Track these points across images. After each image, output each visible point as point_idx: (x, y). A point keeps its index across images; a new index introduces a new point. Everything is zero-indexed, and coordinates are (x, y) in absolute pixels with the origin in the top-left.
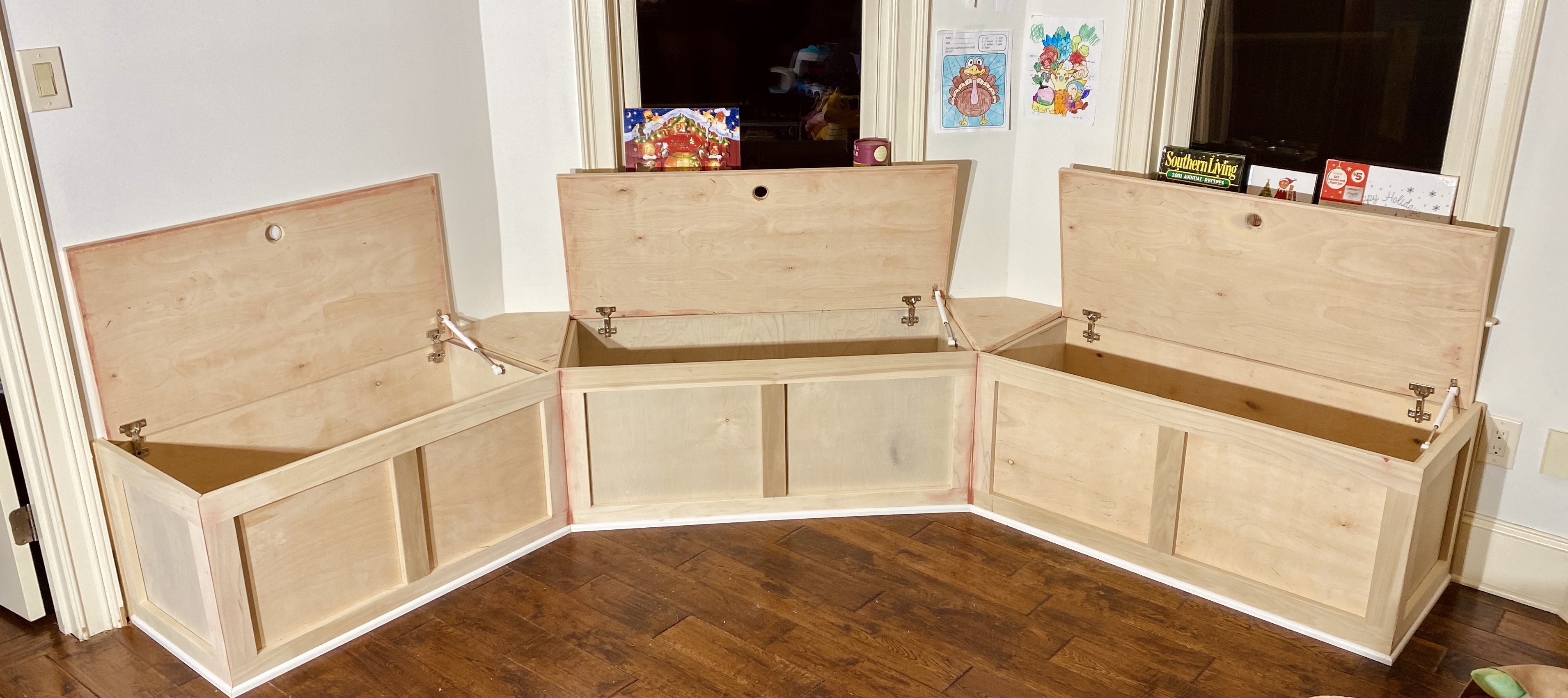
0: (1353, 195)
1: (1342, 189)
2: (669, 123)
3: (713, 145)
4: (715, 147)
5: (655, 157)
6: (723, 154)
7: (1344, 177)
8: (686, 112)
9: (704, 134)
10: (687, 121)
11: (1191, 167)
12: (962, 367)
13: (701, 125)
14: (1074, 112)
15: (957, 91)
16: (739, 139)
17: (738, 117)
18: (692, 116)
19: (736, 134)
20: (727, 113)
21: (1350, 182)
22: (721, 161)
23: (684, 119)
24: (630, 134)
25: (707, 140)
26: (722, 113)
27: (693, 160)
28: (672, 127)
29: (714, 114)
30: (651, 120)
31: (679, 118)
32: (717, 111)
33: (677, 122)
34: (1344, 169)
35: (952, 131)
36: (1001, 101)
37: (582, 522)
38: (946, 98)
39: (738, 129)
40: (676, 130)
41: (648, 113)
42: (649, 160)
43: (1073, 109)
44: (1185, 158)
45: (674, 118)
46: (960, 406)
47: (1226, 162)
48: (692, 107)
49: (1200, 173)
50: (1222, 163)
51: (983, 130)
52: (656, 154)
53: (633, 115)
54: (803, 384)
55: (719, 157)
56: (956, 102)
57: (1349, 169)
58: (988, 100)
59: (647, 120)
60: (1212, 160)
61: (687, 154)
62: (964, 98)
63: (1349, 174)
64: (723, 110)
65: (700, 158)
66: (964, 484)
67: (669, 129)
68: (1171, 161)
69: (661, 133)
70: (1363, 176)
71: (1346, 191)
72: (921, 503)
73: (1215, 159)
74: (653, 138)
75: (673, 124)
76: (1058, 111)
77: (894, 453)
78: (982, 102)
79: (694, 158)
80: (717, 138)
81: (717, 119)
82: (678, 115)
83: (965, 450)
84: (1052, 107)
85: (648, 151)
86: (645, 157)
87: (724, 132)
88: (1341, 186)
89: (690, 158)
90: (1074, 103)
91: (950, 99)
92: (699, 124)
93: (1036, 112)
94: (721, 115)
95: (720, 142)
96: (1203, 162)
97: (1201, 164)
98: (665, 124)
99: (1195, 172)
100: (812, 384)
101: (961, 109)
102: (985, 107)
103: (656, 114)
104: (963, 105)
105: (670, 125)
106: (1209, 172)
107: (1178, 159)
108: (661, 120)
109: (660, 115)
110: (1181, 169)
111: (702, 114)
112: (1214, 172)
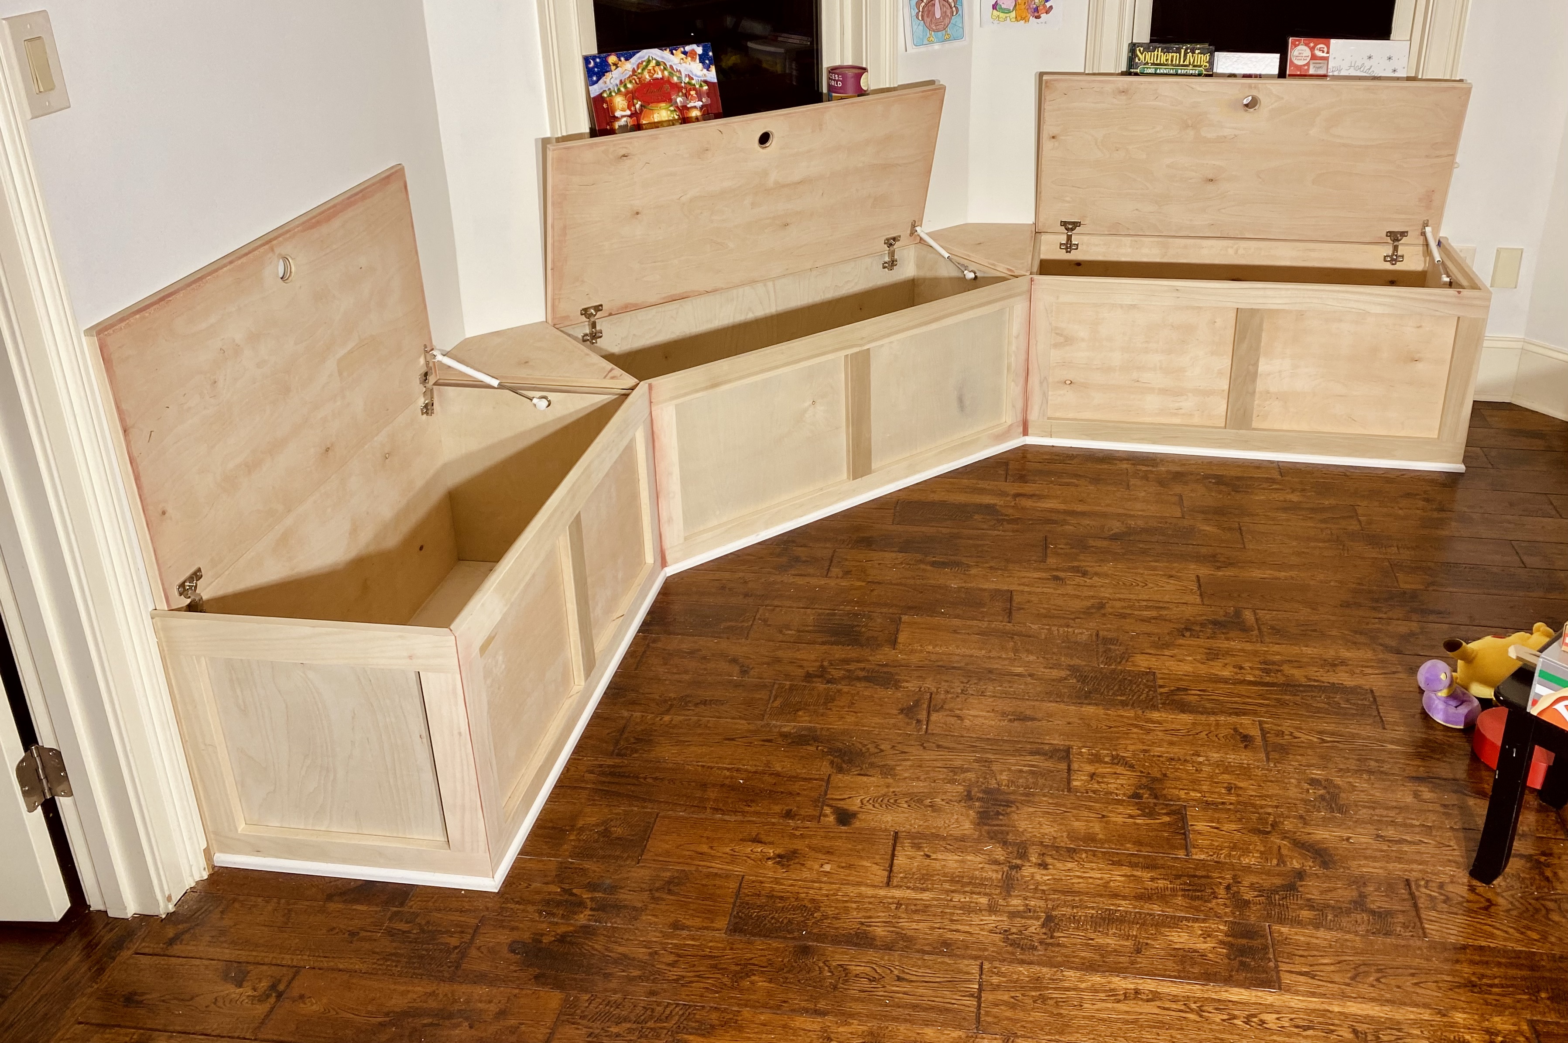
0: (1319, 68)
1: (1308, 64)
2: (638, 68)
3: (690, 90)
4: (693, 93)
5: (628, 113)
6: (704, 100)
7: (1307, 52)
8: (655, 53)
9: (679, 78)
10: (658, 64)
11: (1163, 60)
12: (1019, 294)
13: (674, 67)
14: (1038, 17)
15: (923, 4)
16: (716, 81)
17: (711, 54)
18: (663, 58)
19: (712, 75)
20: (699, 50)
21: (1314, 57)
22: (701, 108)
23: (654, 62)
24: (596, 86)
25: (683, 85)
26: (693, 50)
27: (671, 111)
28: (642, 73)
29: (685, 53)
30: (617, 67)
31: (649, 61)
32: (688, 48)
33: (647, 66)
34: (1307, 45)
35: (922, 49)
36: (960, 12)
37: (677, 561)
38: (914, 13)
39: (713, 68)
40: (647, 77)
41: (612, 59)
42: (623, 116)
43: (1036, 14)
44: (1156, 53)
45: (642, 62)
46: (1017, 337)
47: (1197, 51)
48: (660, 46)
49: (1172, 65)
50: (1193, 53)
51: (947, 45)
52: (629, 108)
53: (595, 63)
54: (882, 346)
55: (699, 104)
56: (922, 16)
57: (1312, 45)
58: (948, 13)
59: (613, 68)
60: (1183, 51)
61: (663, 105)
62: (929, 11)
63: (1312, 49)
64: (694, 46)
65: (677, 107)
66: (1020, 418)
67: (640, 76)
68: (1142, 57)
69: (631, 82)
70: (1325, 50)
71: (1311, 66)
72: (986, 447)
73: (1186, 50)
74: (623, 89)
75: (643, 69)
76: (1019, 18)
77: (961, 400)
78: (944, 15)
79: (672, 108)
80: (693, 82)
81: (689, 59)
82: (646, 58)
83: (1021, 381)
84: (1013, 14)
85: (620, 106)
86: (618, 114)
87: (700, 73)
88: (1306, 62)
89: (667, 109)
90: (1037, 8)
91: (918, 14)
92: (671, 67)
93: (996, 22)
94: (692, 54)
95: (697, 86)
96: (1175, 55)
97: (1172, 57)
98: (634, 71)
99: (1166, 65)
100: (891, 342)
101: (928, 24)
102: (947, 21)
103: (622, 59)
104: (929, 20)
105: (640, 71)
106: (1182, 63)
107: (1148, 55)
108: (628, 66)
109: (627, 59)
110: (1153, 64)
111: (672, 54)
112: (1187, 63)
